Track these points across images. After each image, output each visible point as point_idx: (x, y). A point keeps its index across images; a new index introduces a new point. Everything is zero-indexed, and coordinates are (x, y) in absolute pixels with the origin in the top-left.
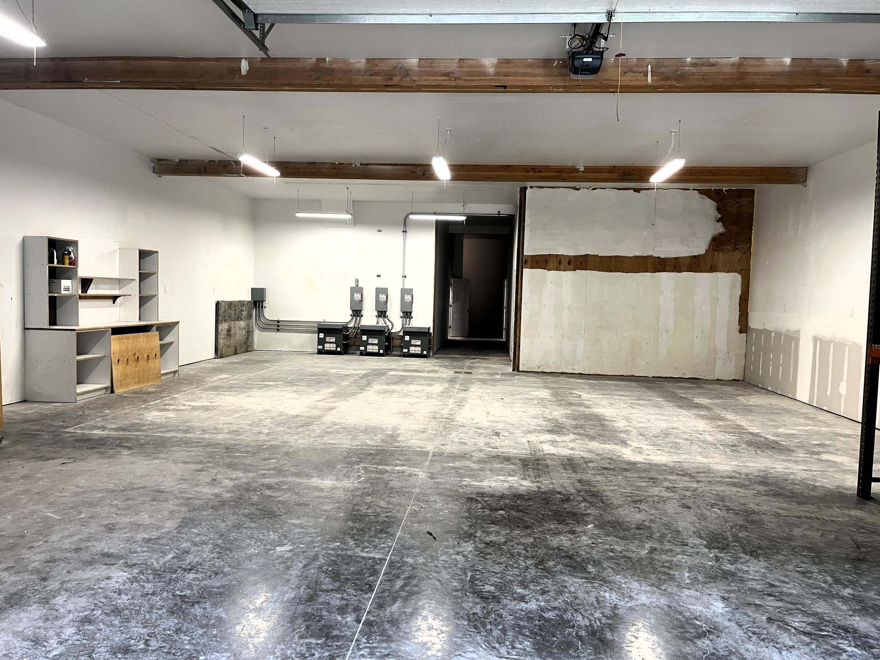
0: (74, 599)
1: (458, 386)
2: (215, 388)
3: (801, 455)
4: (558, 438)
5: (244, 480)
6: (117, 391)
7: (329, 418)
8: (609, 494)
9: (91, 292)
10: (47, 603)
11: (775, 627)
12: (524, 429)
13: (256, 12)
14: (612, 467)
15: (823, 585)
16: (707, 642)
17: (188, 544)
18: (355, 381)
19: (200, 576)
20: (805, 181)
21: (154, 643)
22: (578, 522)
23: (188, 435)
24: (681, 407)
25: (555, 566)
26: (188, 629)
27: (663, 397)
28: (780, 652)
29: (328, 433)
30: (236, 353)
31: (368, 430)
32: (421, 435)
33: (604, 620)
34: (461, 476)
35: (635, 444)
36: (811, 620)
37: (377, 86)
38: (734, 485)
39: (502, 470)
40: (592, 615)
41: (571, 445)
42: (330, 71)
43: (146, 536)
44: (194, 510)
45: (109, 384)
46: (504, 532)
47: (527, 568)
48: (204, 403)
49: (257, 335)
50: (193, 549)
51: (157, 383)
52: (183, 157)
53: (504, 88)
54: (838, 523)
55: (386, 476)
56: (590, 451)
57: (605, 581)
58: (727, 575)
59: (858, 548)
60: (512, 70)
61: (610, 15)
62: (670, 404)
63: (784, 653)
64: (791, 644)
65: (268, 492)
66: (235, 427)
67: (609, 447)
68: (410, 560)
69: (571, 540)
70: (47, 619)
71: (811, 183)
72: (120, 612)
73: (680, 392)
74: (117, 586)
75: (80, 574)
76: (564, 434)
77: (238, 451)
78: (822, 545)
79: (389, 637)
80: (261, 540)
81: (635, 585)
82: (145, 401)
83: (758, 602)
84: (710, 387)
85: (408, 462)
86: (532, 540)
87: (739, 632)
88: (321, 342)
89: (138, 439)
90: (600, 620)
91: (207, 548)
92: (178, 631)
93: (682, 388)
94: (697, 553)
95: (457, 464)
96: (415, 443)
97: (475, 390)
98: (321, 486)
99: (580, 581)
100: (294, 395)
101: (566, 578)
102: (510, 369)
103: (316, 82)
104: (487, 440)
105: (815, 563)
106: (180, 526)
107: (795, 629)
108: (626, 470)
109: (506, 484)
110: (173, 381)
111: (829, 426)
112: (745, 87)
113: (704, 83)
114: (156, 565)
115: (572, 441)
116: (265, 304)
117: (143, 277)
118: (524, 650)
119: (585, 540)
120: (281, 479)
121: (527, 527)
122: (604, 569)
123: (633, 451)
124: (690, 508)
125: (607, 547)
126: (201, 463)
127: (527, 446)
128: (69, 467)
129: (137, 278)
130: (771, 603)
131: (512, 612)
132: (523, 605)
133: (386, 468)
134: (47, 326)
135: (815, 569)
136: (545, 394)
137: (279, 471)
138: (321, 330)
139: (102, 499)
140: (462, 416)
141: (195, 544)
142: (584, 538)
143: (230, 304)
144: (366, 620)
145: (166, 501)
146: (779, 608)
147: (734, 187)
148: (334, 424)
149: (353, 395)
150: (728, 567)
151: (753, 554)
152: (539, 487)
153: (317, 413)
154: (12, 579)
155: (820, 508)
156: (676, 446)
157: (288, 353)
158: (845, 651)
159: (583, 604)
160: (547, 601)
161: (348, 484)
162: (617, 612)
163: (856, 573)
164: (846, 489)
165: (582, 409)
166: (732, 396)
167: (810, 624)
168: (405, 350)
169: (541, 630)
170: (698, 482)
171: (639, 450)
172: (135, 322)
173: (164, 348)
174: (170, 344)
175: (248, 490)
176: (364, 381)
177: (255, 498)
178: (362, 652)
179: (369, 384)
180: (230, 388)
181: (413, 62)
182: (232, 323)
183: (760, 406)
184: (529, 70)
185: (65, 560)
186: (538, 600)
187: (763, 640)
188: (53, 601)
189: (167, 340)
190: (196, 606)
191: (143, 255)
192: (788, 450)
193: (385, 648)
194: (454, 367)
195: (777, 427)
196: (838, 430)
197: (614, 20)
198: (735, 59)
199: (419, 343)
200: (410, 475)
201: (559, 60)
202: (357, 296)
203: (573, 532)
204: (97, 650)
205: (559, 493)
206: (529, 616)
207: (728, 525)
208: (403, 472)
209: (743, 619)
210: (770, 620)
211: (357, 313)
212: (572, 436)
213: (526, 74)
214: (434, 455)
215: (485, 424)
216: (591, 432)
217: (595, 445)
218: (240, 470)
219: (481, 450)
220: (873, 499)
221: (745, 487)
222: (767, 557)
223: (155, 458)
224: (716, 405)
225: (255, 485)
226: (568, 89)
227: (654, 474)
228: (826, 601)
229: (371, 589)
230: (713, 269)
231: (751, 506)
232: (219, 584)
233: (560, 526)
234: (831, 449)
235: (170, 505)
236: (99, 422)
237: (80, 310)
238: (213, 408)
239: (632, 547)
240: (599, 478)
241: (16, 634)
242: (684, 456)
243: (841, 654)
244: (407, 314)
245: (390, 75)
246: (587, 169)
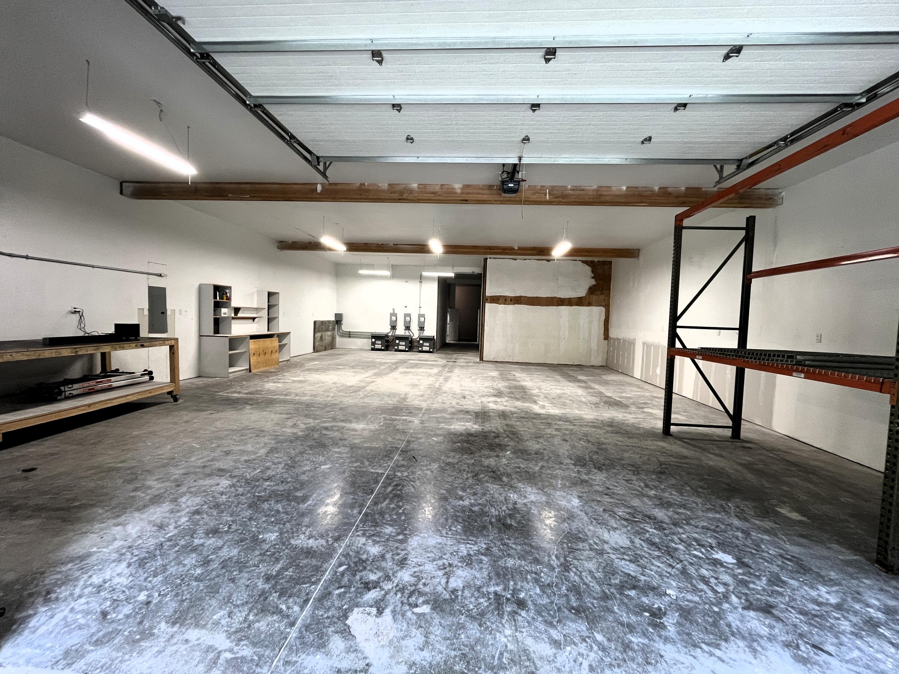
0: (192, 499)
1: (447, 370)
2: (309, 370)
3: (633, 409)
4: (498, 400)
5: (312, 424)
6: (254, 371)
7: (369, 388)
8: (522, 432)
9: (239, 315)
10: (176, 501)
11: (607, 515)
12: (479, 394)
13: (318, 155)
14: (526, 416)
15: (639, 488)
16: (566, 525)
17: (270, 464)
18: (389, 366)
19: (271, 483)
20: (638, 256)
21: (234, 527)
22: (502, 450)
23: (287, 397)
24: (570, 381)
25: (484, 477)
26: (257, 518)
27: (561, 375)
28: (609, 532)
29: (368, 396)
30: (325, 350)
31: (391, 395)
32: (420, 398)
33: (507, 512)
34: (440, 422)
35: (541, 403)
36: (629, 511)
37: (394, 199)
38: (594, 427)
39: (463, 418)
40: (501, 508)
41: (505, 404)
42: (367, 191)
43: (246, 458)
44: (279, 442)
45: (248, 367)
46: (457, 456)
47: (467, 479)
48: (301, 378)
49: (338, 339)
50: (273, 466)
51: (277, 366)
52: (295, 240)
53: (465, 201)
54: (650, 450)
55: (395, 422)
56: (515, 407)
57: (512, 487)
58: (583, 482)
59: (661, 465)
60: (471, 191)
61: (520, 158)
62: (564, 380)
63: (611, 532)
64: (615, 526)
65: (325, 432)
66: (314, 393)
67: (527, 405)
68: (399, 474)
69: (496, 461)
70: (172, 512)
71: (641, 258)
72: (219, 506)
73: (571, 373)
74: (221, 489)
75: (201, 482)
76: (502, 397)
77: (313, 407)
78: (639, 463)
79: (377, 523)
80: (314, 462)
81: (529, 489)
82: (268, 377)
83: (599, 499)
84: (588, 370)
85: (410, 413)
86: (473, 461)
87: (586, 518)
88: (373, 344)
89: (257, 399)
90: (505, 511)
91: (281, 466)
92: (250, 519)
93: (572, 370)
94: (568, 469)
95: (438, 415)
96: (416, 403)
97: (457, 371)
98: (357, 428)
99: (496, 486)
100: (353, 374)
101: (489, 485)
102: (478, 360)
103: (359, 197)
104: (458, 401)
105: (634, 474)
106: (268, 452)
107: (619, 516)
108: (535, 418)
109: (464, 427)
110: (286, 366)
111: (651, 392)
112: (601, 203)
113: (577, 200)
114: (248, 476)
115: (506, 401)
116: (343, 322)
117: (269, 307)
118: (456, 531)
119: (504, 461)
120: (334, 424)
121: (472, 453)
122: (512, 479)
123: (540, 407)
124: (567, 441)
125: (516, 465)
126: (290, 413)
127: (480, 405)
128: (213, 416)
129: (267, 307)
130: (607, 499)
131: (454, 507)
132: (461, 502)
133: (397, 417)
134: (212, 334)
135: (634, 478)
136: (495, 374)
137: (334, 419)
138: (374, 336)
139: (227, 435)
140: (446, 387)
141: (274, 464)
142: (504, 460)
143: (323, 323)
144: (366, 512)
145: (264, 436)
146: (610, 503)
147: (601, 259)
148: (372, 391)
149: (386, 374)
150: (585, 477)
151: (600, 469)
152: (483, 429)
153: (363, 384)
154: (159, 486)
155: (640, 440)
156: (564, 404)
157: (354, 350)
158: (648, 532)
159: (496, 502)
160: (475, 500)
161: (372, 427)
162: (516, 506)
163: (658, 481)
164: (657, 429)
165: (515, 383)
166: (599, 375)
167: (629, 513)
168: (420, 349)
169: (469, 518)
170: (574, 425)
171: (543, 407)
172: (265, 332)
173: (281, 347)
174: (285, 344)
175: (313, 431)
176: (394, 366)
177: (316, 435)
178: (358, 533)
179: (396, 368)
180: (317, 370)
181: (415, 186)
182: (323, 334)
183: (614, 381)
184: (481, 191)
185: (195, 473)
186: (470, 499)
187: (599, 524)
188: (180, 500)
189: (284, 342)
190: (266, 503)
191: (270, 294)
192: (626, 406)
193: (373, 531)
194: (447, 358)
195: (621, 393)
196: (655, 395)
197: (523, 162)
198: (595, 187)
199: (428, 344)
200: (410, 422)
201: (497, 186)
202: (394, 318)
203: (498, 456)
204: (198, 532)
205: (494, 432)
206: (463, 510)
207: (587, 452)
208: (406, 420)
209: (589, 510)
210: (604, 510)
211: (394, 328)
212: (506, 398)
213: (479, 194)
214: (426, 410)
215: (458, 391)
216: (518, 396)
217: (519, 404)
218: (311, 418)
219: (453, 407)
220: (671, 435)
221: (600, 428)
222: (607, 470)
223: (264, 411)
224: (590, 380)
225: (318, 427)
226: (502, 202)
227: (549, 421)
228: (639, 499)
229: (372, 493)
230: (589, 304)
231: (602, 439)
232: (282, 489)
233: (491, 453)
234: (650, 406)
235: (266, 440)
236: (239, 389)
237: (232, 325)
238: (305, 381)
239: (530, 465)
240: (518, 423)
241: (150, 522)
242: (568, 410)
243: (645, 534)
244: (422, 329)
245: (401, 193)
246: (520, 249)
